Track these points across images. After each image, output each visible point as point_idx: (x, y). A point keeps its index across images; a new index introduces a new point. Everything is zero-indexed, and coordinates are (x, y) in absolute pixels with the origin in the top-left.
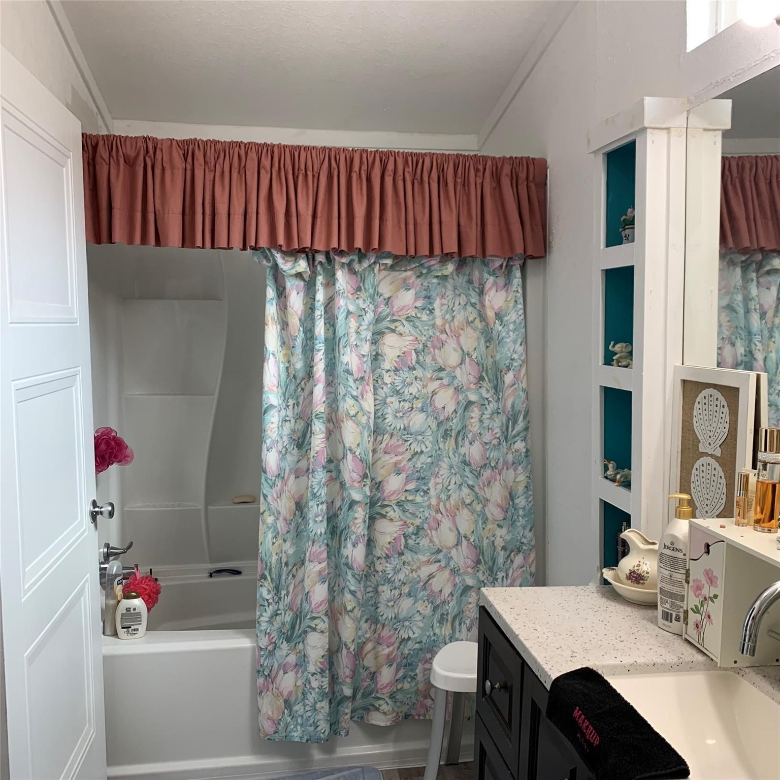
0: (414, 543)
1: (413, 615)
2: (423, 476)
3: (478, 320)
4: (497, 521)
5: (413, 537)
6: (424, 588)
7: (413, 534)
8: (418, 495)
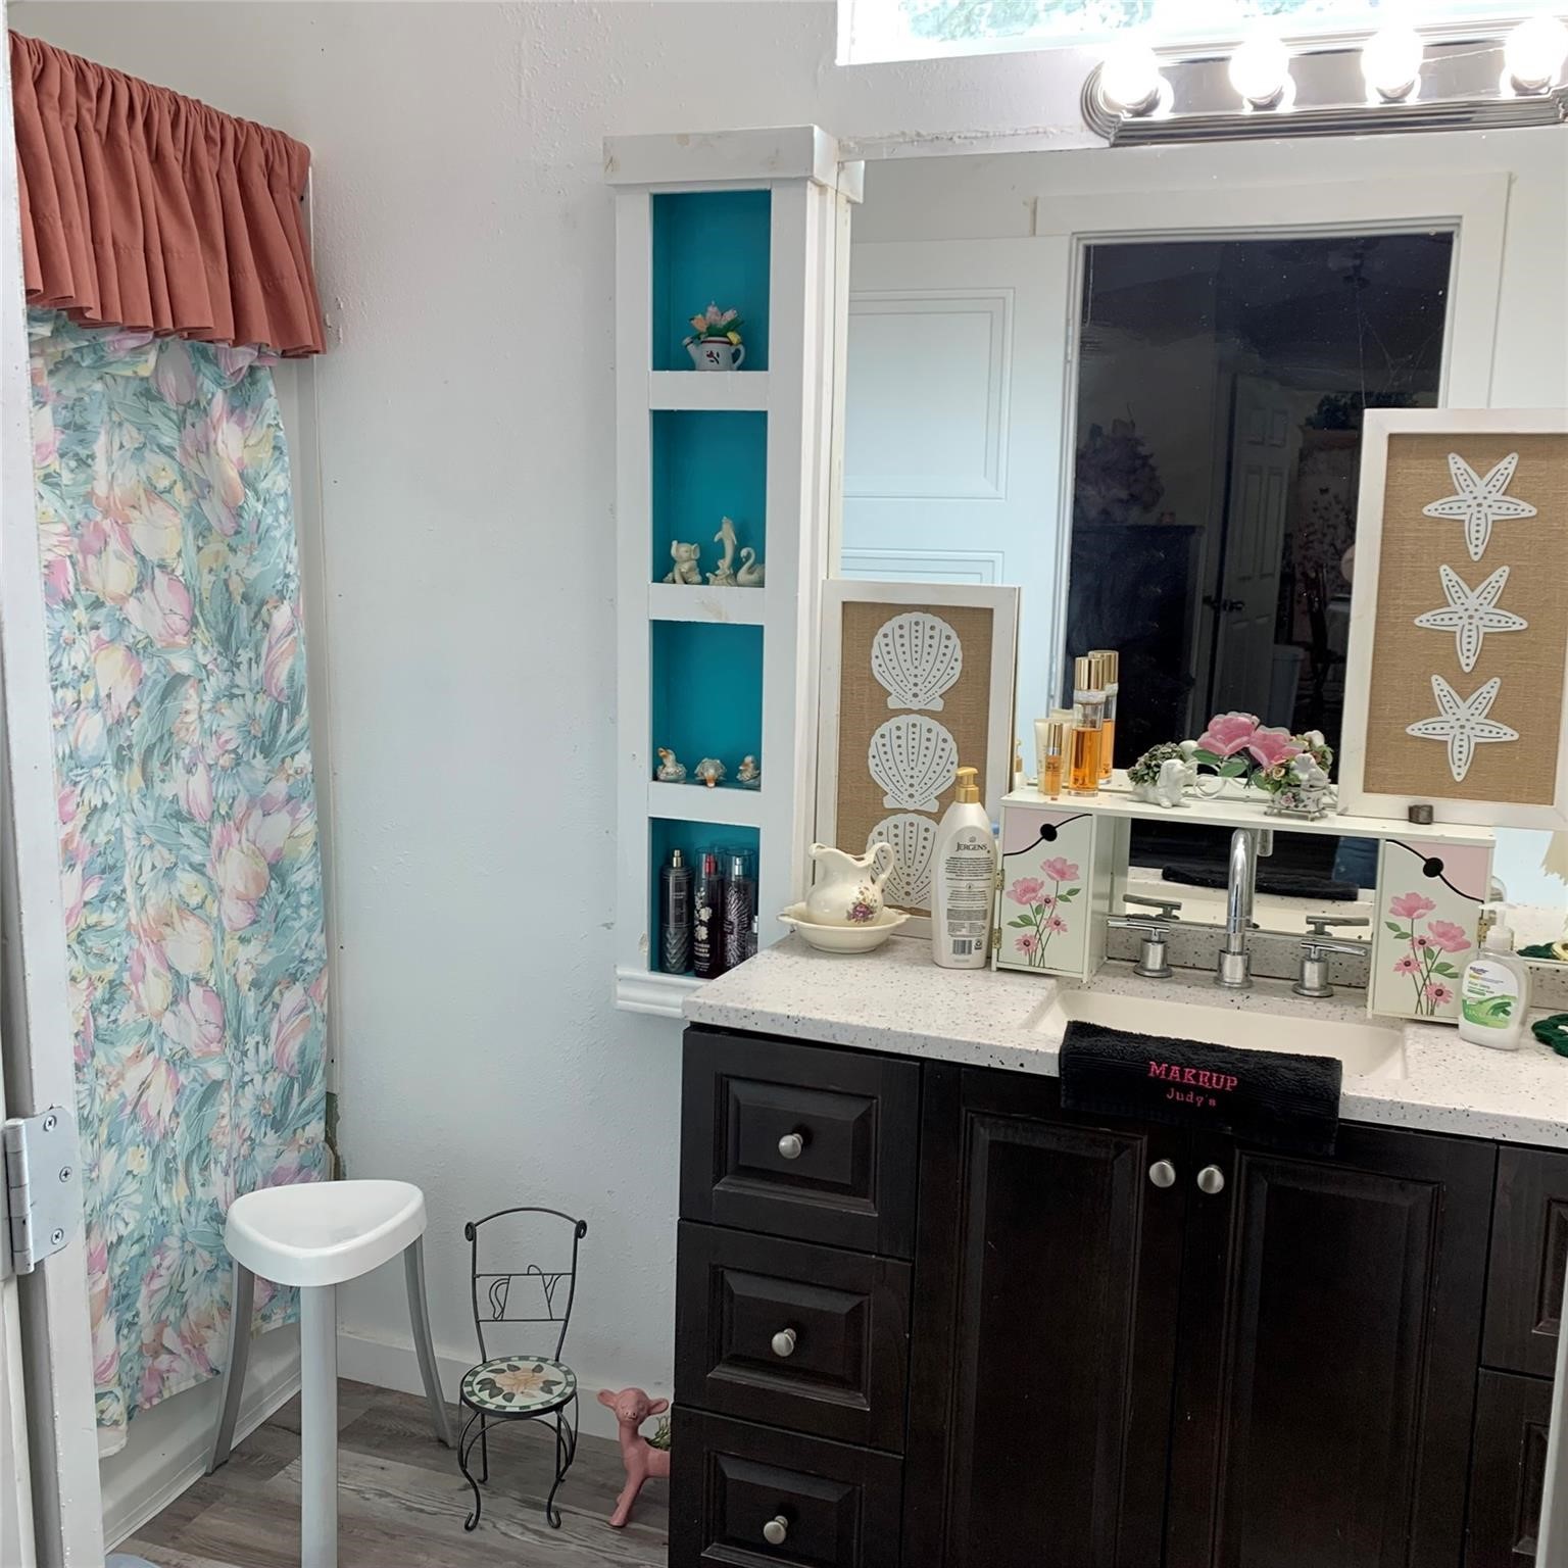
0: (107, 1021)
1: (120, 1184)
2: (111, 862)
3: (179, 487)
4: (240, 929)
5: (104, 1008)
6: (134, 1118)
7: (104, 1002)
8: (105, 908)
